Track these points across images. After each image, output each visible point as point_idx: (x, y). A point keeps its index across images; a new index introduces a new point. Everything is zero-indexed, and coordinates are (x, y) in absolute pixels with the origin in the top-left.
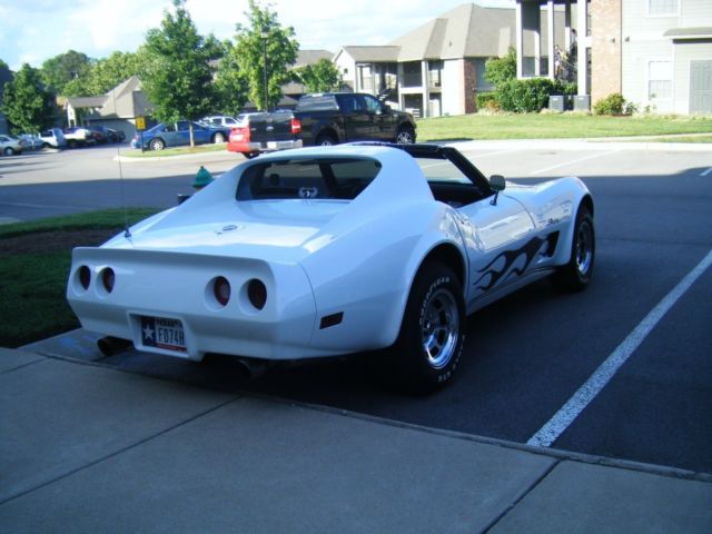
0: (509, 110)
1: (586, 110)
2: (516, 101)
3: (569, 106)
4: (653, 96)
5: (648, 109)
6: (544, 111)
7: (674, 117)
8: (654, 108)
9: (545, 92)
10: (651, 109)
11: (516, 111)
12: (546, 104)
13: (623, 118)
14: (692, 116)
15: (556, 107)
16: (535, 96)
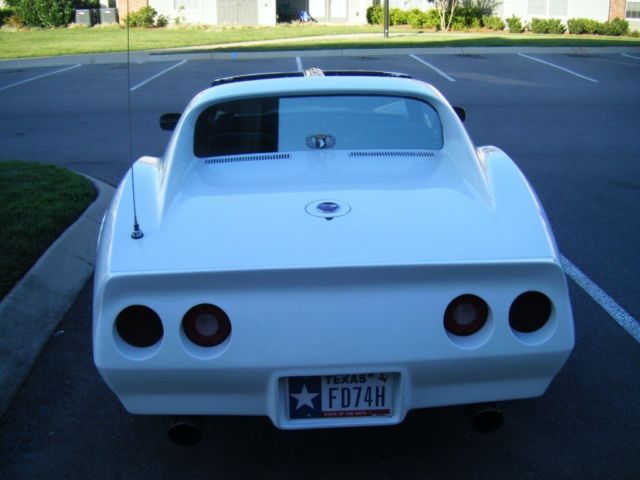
0: (35, 25)
1: (114, 23)
2: (42, 16)
3: (95, 19)
4: (182, 8)
5: (177, 21)
6: (72, 26)
7: (206, 27)
8: (184, 19)
9: (71, 7)
10: (181, 20)
11: (43, 26)
12: (72, 19)
13: (154, 30)
14: (221, 26)
15: (83, 20)
16: (62, 10)
